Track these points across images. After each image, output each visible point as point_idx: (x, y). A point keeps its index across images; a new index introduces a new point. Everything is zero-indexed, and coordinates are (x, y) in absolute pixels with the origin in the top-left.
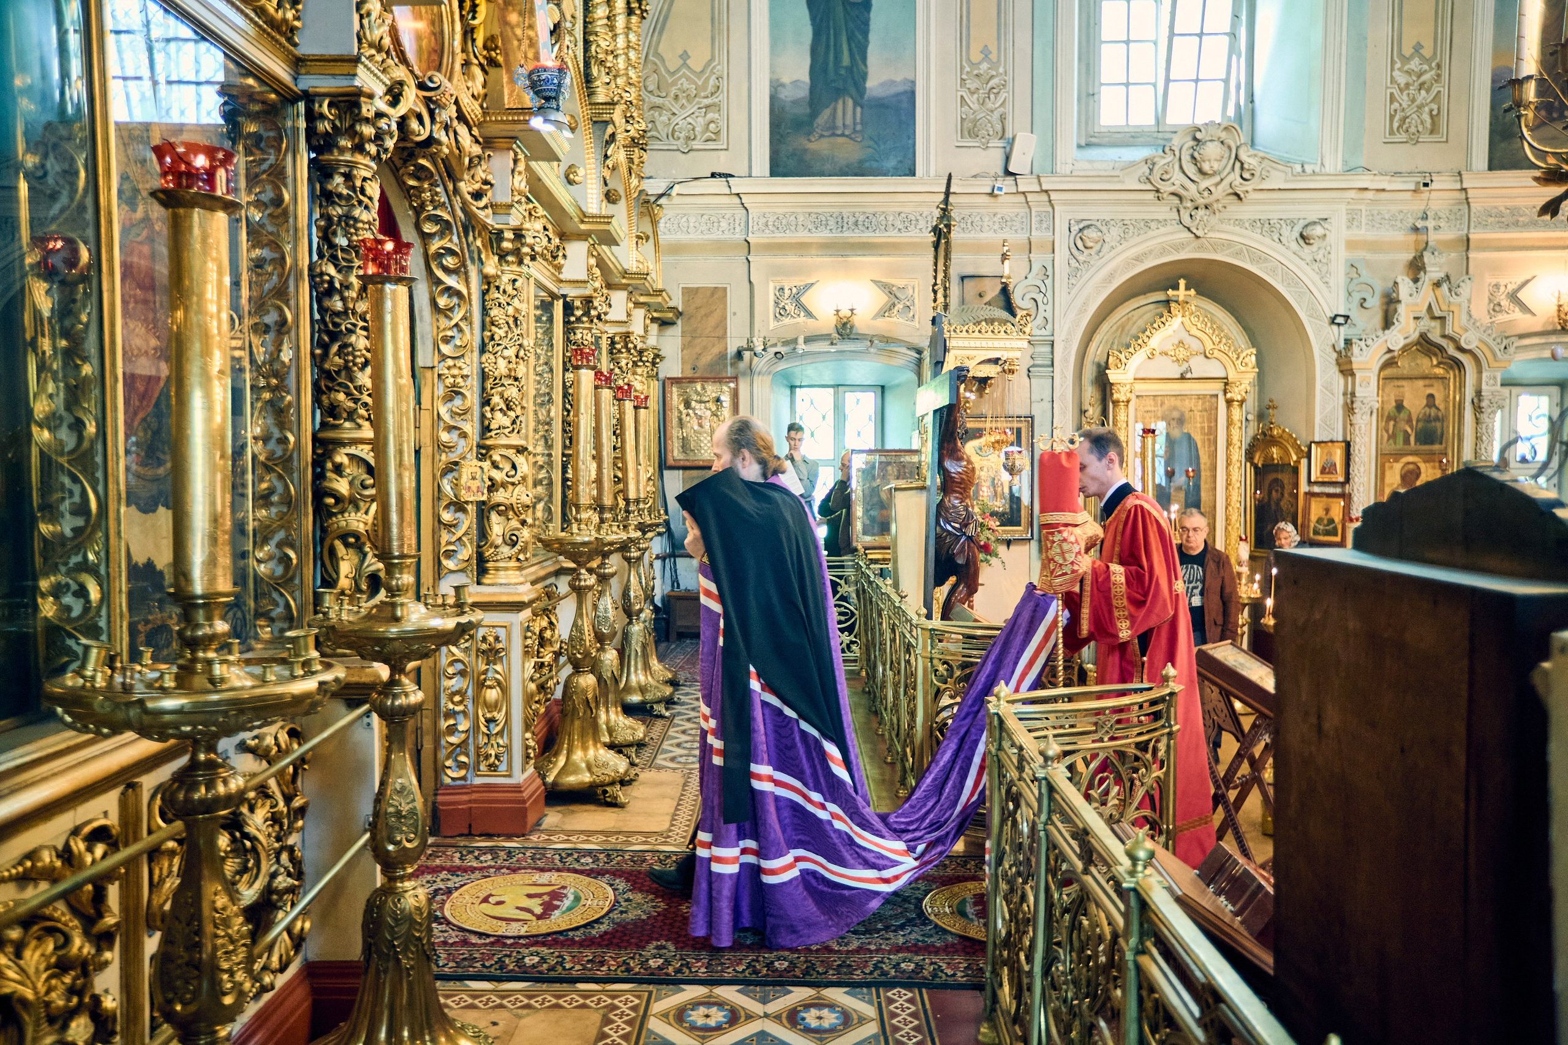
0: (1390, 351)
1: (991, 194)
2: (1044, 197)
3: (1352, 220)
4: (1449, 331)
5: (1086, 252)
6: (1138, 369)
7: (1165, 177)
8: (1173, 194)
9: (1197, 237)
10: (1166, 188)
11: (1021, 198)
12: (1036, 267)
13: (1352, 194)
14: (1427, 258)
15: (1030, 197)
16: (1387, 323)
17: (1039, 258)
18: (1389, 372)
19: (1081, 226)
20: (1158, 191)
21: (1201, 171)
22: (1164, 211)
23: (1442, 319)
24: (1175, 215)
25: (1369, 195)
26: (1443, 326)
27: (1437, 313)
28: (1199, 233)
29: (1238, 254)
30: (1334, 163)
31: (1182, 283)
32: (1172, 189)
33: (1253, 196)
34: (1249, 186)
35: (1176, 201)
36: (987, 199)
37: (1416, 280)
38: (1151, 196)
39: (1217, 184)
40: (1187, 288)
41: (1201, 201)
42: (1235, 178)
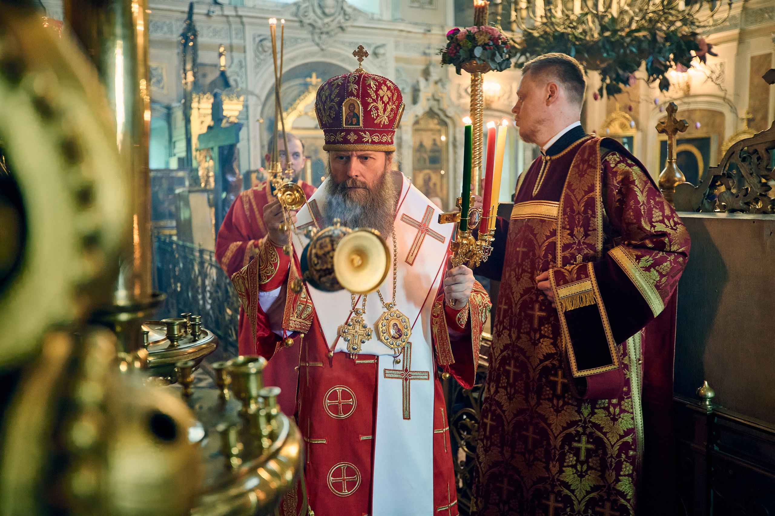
0: (417, 116)
1: (208, 15)
2: (238, 20)
3: (397, 45)
4: (442, 107)
5: (264, 54)
6: (294, 122)
7: (306, 14)
8: (310, 24)
9: (322, 50)
10: (306, 21)
11: (224, 19)
12: (236, 61)
13: (396, 33)
14: (432, 69)
15: (231, 19)
16: (415, 101)
17: (237, 56)
18: (417, 126)
19: (262, 38)
20: (301, 22)
21: (324, 13)
22: (304, 34)
23: (438, 101)
24: (309, 36)
25: (404, 34)
26: (439, 104)
27: (437, 98)
28: (324, 47)
29: (343, 60)
30: (387, 16)
31: (314, 75)
32: (309, 21)
33: (350, 29)
34: (349, 24)
35: (310, 28)
36: (204, 18)
37: (427, 80)
38: (297, 24)
39: (332, 21)
40: (317, 77)
41: (325, 30)
42: (341, 18)
